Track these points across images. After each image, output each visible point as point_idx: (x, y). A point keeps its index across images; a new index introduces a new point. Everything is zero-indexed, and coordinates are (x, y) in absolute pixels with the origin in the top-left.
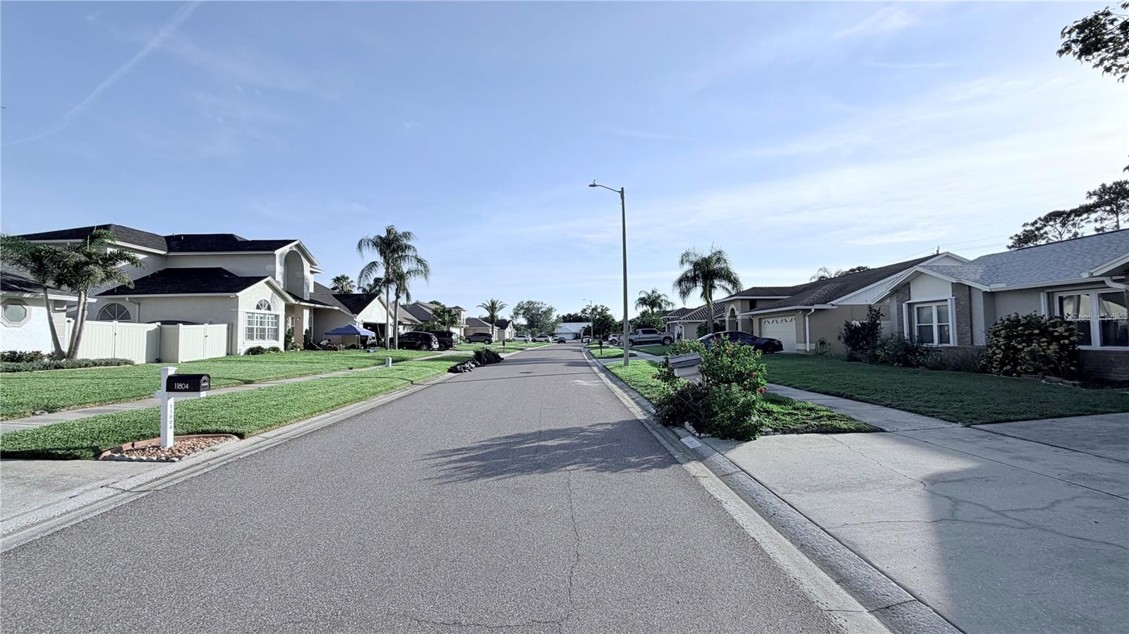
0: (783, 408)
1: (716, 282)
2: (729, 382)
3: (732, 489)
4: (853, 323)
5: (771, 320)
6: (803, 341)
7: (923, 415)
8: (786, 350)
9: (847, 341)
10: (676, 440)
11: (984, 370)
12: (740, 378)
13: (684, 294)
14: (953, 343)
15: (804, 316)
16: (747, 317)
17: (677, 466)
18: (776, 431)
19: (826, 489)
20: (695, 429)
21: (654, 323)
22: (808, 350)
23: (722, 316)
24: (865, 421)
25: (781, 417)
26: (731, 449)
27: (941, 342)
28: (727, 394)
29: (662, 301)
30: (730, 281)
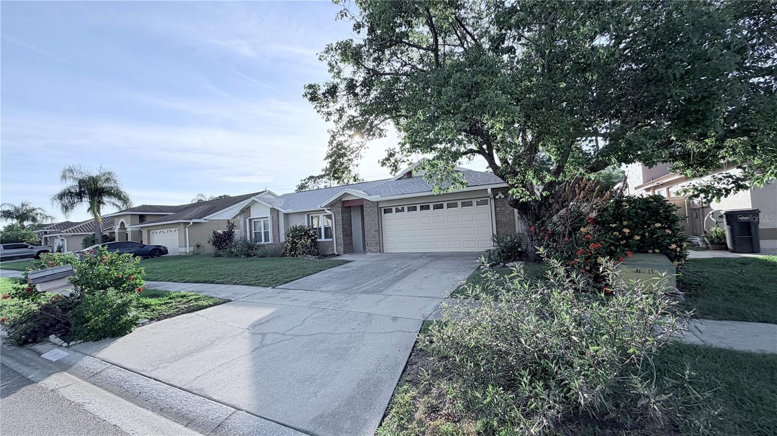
0: (160, 300)
1: (105, 199)
2: (105, 288)
3: (99, 386)
4: (218, 231)
5: (158, 231)
6: (184, 246)
7: (253, 285)
8: (170, 253)
9: (214, 244)
10: (36, 358)
11: (284, 255)
12: (118, 283)
13: (66, 208)
14: (271, 242)
15: (185, 227)
16: (137, 229)
17: (29, 387)
18: (152, 319)
19: (186, 355)
20: (63, 340)
21: (23, 237)
22: (188, 252)
23: (111, 229)
24: (220, 297)
25: (157, 307)
26: (104, 348)
27: (265, 241)
28: (102, 299)
29: (37, 214)
30: (120, 198)
